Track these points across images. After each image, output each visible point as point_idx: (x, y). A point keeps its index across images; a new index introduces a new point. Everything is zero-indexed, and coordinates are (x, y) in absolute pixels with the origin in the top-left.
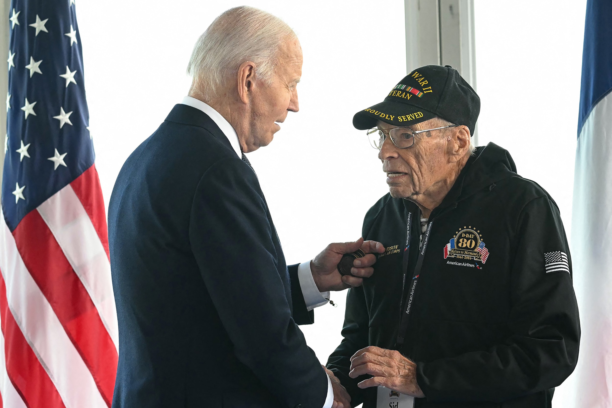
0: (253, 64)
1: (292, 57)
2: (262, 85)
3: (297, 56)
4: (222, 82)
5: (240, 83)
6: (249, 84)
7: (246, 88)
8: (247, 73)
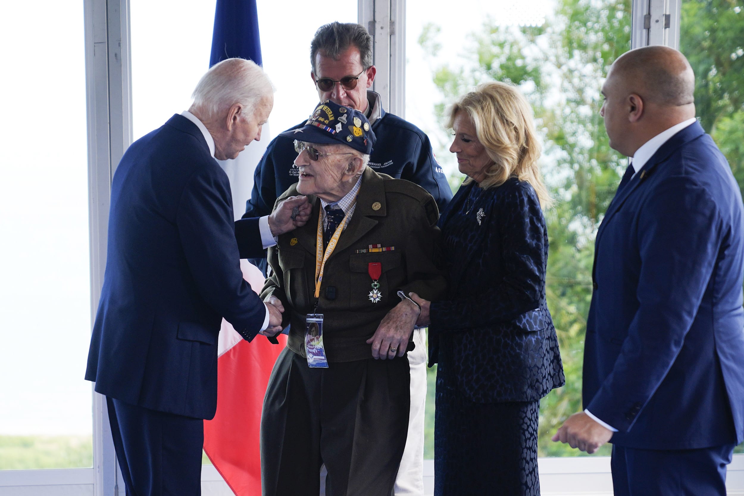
0: (241, 106)
1: (267, 106)
2: (243, 121)
3: (270, 105)
4: (218, 112)
5: (229, 117)
6: (235, 118)
7: (232, 121)
8: (236, 111)
